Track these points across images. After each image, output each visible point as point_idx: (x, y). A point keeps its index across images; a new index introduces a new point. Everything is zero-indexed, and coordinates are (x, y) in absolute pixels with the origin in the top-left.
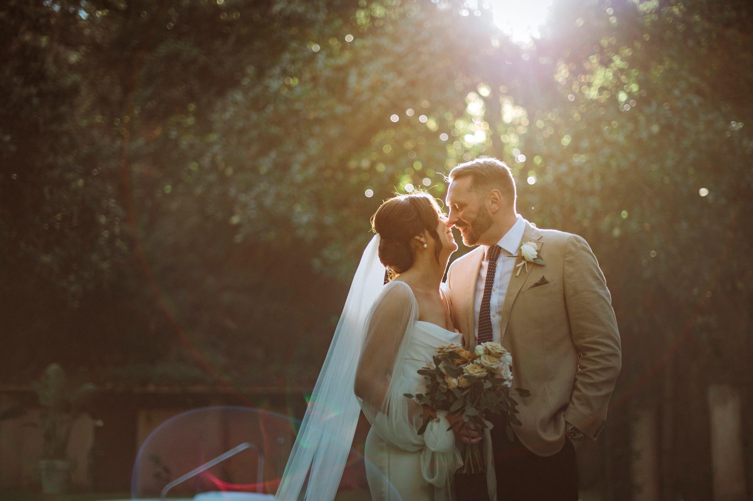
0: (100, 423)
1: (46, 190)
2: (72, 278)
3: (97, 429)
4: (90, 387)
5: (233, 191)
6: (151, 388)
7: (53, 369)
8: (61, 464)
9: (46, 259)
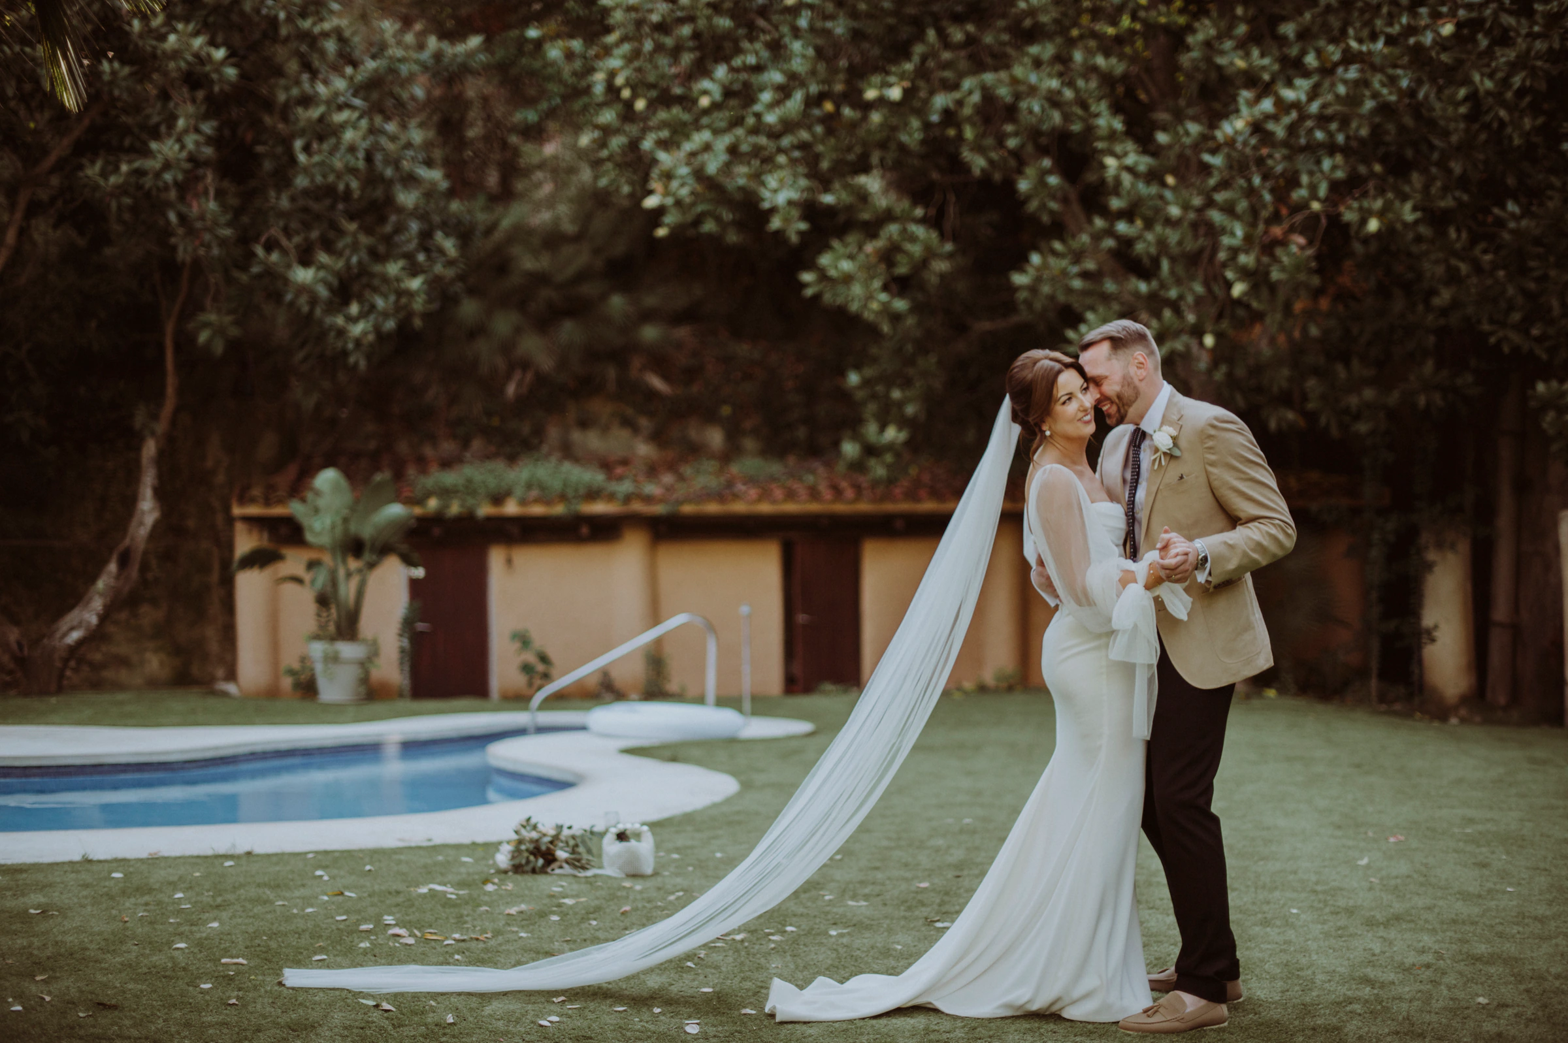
0: (419, 573)
1: (298, 144)
2: (354, 309)
3: (414, 583)
4: (395, 510)
5: (647, 144)
6: (511, 508)
7: (327, 479)
8: (348, 650)
9: (303, 275)
